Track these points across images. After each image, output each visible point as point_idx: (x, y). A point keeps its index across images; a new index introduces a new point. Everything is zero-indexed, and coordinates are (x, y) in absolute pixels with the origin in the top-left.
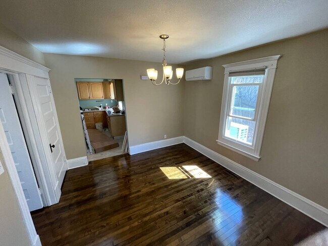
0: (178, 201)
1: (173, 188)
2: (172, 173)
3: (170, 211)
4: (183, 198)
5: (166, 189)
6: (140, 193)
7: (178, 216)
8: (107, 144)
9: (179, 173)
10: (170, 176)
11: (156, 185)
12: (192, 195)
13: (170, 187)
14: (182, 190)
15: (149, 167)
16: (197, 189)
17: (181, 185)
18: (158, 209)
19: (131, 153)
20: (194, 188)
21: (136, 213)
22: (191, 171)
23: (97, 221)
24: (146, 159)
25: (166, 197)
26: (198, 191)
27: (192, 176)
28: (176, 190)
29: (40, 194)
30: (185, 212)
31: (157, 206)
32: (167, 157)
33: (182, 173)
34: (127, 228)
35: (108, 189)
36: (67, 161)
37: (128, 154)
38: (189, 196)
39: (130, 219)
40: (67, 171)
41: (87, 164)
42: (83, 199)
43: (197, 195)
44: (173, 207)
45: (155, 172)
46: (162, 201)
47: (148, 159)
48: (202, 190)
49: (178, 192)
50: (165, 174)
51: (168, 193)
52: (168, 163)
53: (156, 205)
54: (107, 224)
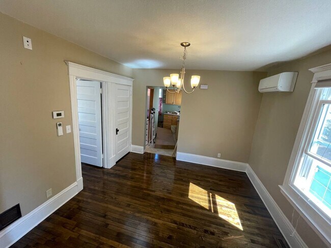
0: (175, 222)
1: (183, 209)
2: (198, 195)
3: (159, 225)
4: (183, 225)
5: (175, 204)
6: (153, 193)
7: (161, 235)
8: (166, 143)
9: (205, 200)
10: (192, 197)
11: (170, 196)
12: (195, 228)
13: (180, 206)
14: (190, 217)
15: (181, 178)
16: (207, 228)
17: (193, 212)
18: (152, 216)
19: (177, 159)
20: (205, 225)
21: (135, 205)
22: (221, 206)
23: (113, 192)
24: (185, 169)
25: (168, 211)
26: (206, 231)
27: (216, 211)
28: (184, 212)
29: (102, 157)
30: (170, 237)
31: (154, 213)
32: (208, 177)
33: (207, 202)
34: (121, 210)
35: (137, 176)
36: (132, 146)
37: (174, 158)
38: (190, 227)
39: (129, 205)
40: (129, 152)
41: (143, 153)
42: (121, 174)
43: (200, 233)
44: (165, 224)
45: (182, 185)
46: (161, 212)
47: (187, 170)
48: (213, 234)
49: (184, 215)
50: (190, 191)
51: (173, 209)
52: (202, 183)
53: (155, 211)
54: (115, 198)
